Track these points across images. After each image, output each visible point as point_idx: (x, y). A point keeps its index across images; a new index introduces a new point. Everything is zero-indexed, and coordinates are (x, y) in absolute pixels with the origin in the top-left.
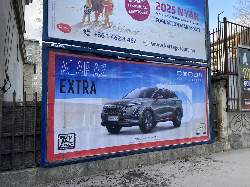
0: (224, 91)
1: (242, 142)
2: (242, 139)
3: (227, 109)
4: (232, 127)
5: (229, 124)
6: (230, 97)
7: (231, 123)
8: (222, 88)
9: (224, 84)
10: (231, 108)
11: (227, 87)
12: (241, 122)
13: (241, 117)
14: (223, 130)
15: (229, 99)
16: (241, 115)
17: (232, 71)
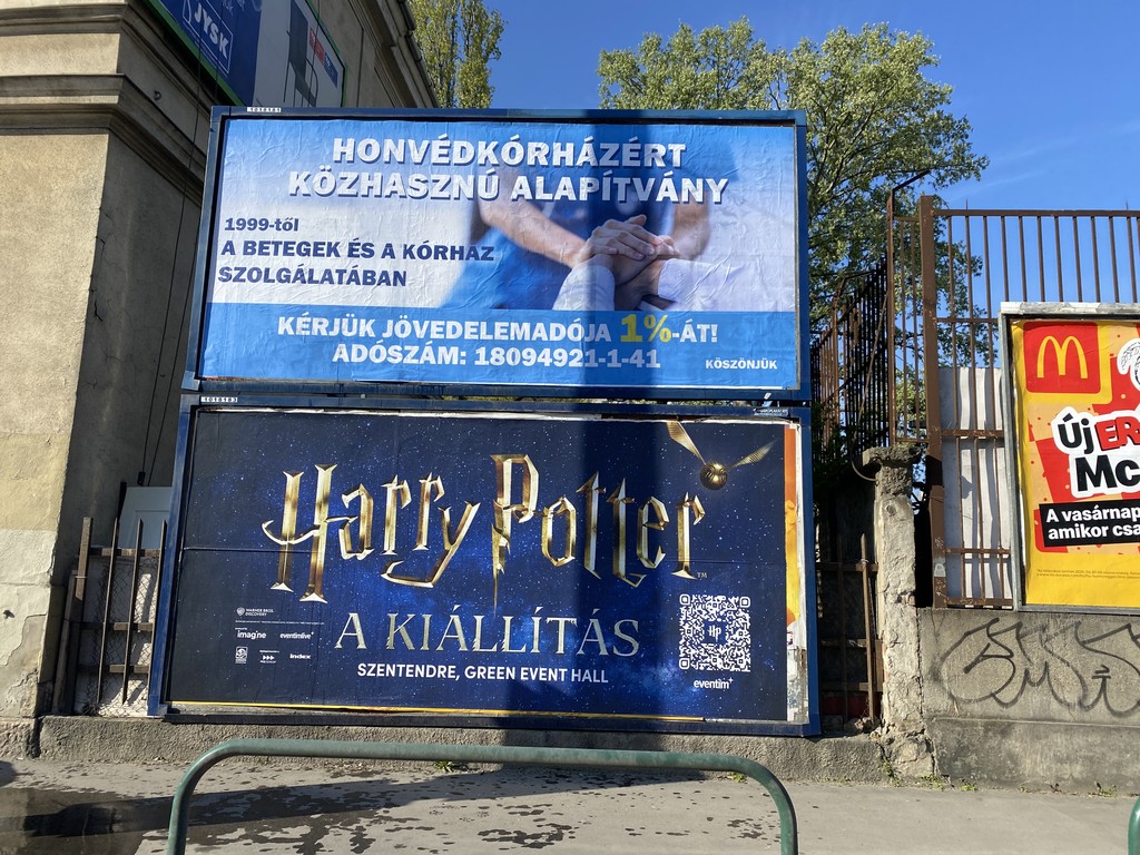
0: (905, 513)
1: (1011, 756)
2: (1014, 744)
4: (949, 681)
5: (933, 663)
7: (943, 659)
8: (889, 502)
9: (901, 485)
12: (1014, 659)
13: (1018, 638)
14: (891, 687)
16: (1018, 626)
17: (982, 426)
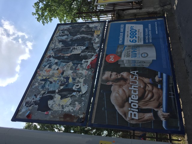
0: (127, 11)
3: (140, 9)
5: (151, 7)
6: (132, 7)
8: (124, 12)
9: (122, 11)
10: (139, 7)
11: (124, 10)
14: (156, 10)
15: (133, 8)
17: (113, 7)
